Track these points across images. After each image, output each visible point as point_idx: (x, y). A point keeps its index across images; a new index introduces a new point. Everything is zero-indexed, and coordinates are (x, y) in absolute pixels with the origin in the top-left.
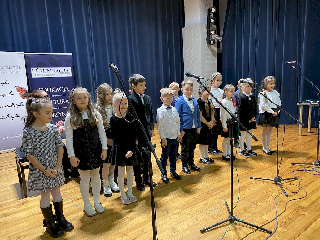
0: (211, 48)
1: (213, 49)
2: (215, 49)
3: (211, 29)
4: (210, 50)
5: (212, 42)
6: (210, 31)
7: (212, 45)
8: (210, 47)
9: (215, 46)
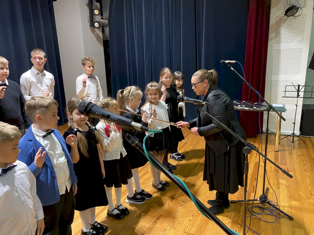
0: (96, 33)
1: (97, 34)
2: (101, 34)
3: (93, 8)
4: (93, 35)
5: (96, 25)
6: (92, 9)
7: (96, 29)
8: (93, 32)
9: (100, 30)
